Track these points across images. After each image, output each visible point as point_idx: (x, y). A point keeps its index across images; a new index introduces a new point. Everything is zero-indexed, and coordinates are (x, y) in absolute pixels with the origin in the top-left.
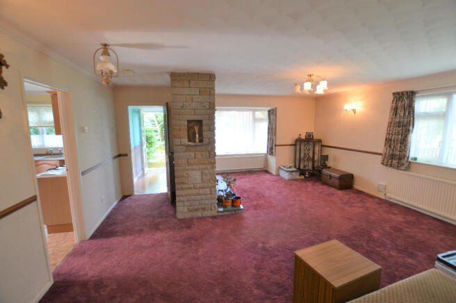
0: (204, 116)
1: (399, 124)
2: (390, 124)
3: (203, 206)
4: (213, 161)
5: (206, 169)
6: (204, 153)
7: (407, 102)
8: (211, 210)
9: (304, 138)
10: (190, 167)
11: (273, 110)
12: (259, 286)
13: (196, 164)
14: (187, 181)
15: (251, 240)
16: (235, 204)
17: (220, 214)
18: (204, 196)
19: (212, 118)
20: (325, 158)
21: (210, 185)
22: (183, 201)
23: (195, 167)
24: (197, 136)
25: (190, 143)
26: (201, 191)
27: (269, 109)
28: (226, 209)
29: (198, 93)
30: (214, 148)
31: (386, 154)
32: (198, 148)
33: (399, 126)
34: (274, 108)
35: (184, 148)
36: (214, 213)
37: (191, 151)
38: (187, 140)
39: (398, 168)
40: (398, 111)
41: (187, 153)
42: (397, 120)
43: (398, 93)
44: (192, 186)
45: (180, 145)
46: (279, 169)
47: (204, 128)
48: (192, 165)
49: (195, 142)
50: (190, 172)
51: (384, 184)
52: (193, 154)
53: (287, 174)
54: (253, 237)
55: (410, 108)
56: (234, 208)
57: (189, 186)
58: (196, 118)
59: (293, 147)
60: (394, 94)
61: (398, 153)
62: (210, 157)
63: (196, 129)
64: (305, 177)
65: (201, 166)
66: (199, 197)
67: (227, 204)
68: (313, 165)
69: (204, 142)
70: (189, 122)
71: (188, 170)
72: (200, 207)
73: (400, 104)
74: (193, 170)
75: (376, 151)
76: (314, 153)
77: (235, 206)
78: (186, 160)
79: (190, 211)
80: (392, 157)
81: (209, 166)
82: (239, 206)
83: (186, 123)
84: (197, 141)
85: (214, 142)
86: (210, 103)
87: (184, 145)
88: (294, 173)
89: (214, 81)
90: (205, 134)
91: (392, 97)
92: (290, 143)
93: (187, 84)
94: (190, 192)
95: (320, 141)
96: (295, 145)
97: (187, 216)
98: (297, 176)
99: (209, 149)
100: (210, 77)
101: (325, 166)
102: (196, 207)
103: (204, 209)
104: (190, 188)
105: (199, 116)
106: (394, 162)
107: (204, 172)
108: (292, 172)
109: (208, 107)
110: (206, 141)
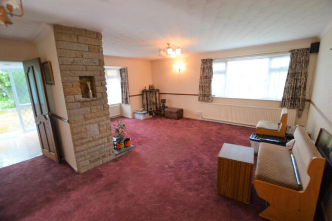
0: (95, 73)
1: (206, 77)
2: (201, 77)
3: (103, 155)
4: (107, 113)
5: (103, 120)
6: (99, 107)
7: (209, 65)
8: (110, 155)
9: (148, 89)
10: (87, 122)
11: (124, 69)
12: (190, 189)
13: (92, 118)
14: (86, 136)
15: (157, 165)
16: (127, 145)
17: (118, 156)
18: (103, 146)
19: (102, 74)
20: (164, 101)
21: (107, 134)
22: (84, 155)
23: (91, 121)
24: (91, 91)
25: (84, 99)
26: (100, 141)
27: (120, 68)
28: (121, 151)
29: (88, 50)
30: (106, 101)
31: (200, 94)
32: (93, 103)
33: (206, 79)
34: (125, 67)
35: (79, 104)
36: (113, 157)
37: (87, 106)
38: (81, 96)
39: (208, 101)
40: (205, 70)
41: (83, 109)
42: (205, 75)
43: (204, 60)
44: (91, 139)
45: (75, 101)
46: (134, 113)
47: (96, 83)
48: (89, 119)
49: (88, 97)
50: (87, 127)
51: (200, 111)
52: (88, 109)
53: (141, 116)
54: (158, 163)
55: (211, 68)
56: (127, 149)
57: (88, 140)
58: (88, 74)
59: (141, 96)
60: (202, 60)
61: (207, 93)
62: (104, 110)
63: (89, 84)
64: (153, 116)
65: (97, 119)
66: (99, 147)
67: (121, 147)
68: (156, 107)
69: (98, 97)
70: (81, 78)
71: (86, 124)
72: (100, 156)
73: (205, 66)
74: (90, 123)
75: (194, 94)
76: (156, 99)
77: (128, 147)
78: (83, 116)
79: (91, 162)
80: (204, 96)
81: (104, 118)
82: (130, 146)
83: (78, 79)
84: (91, 96)
85: (106, 95)
86: (100, 60)
87: (79, 101)
88: (146, 115)
89: (101, 39)
90: (98, 89)
91: (201, 62)
92: (138, 93)
93: (75, 40)
94: (90, 144)
95: (158, 90)
96: (142, 95)
97: (90, 168)
98: (148, 116)
99: (103, 103)
100: (97, 36)
101: (164, 107)
102: (97, 157)
103: (104, 157)
104: (89, 142)
105: (91, 73)
106: (206, 98)
107: (101, 123)
108: (145, 114)
109: (98, 64)
110: (99, 95)
